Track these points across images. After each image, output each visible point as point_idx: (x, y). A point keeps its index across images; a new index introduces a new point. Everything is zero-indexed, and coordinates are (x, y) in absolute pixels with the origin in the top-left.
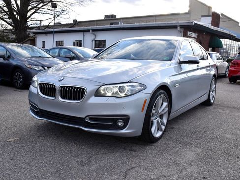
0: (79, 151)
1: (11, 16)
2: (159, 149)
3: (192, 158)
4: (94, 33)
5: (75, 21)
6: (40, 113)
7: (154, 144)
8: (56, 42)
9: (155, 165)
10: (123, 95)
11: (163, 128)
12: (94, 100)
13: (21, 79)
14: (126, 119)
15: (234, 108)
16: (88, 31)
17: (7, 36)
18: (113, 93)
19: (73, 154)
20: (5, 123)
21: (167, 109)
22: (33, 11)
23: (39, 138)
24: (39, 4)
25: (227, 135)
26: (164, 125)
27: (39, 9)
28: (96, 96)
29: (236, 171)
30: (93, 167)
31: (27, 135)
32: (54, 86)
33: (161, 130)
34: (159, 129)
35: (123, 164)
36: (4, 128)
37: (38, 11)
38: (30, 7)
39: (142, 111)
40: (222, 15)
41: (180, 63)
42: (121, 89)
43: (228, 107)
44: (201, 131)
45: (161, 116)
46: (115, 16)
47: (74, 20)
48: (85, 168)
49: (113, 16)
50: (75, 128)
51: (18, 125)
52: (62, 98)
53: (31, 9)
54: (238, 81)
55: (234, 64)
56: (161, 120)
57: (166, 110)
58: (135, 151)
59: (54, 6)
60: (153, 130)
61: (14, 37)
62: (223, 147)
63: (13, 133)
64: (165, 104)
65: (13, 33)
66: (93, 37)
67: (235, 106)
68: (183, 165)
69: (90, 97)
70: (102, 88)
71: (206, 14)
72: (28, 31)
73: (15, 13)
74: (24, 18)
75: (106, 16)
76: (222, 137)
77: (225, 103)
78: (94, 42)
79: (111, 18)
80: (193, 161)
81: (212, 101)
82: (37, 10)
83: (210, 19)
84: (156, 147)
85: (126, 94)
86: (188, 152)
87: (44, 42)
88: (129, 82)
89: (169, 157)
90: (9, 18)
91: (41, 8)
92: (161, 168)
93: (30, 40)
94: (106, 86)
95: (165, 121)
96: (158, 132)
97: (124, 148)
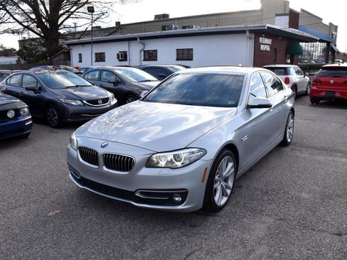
0: (130, 228)
1: (40, 24)
2: (223, 222)
3: (262, 234)
4: (142, 41)
5: (118, 23)
6: (82, 181)
7: (218, 214)
8: (96, 54)
9: (219, 247)
10: (179, 164)
11: (229, 191)
12: (145, 172)
13: (55, 116)
14: (184, 194)
15: (315, 148)
16: (135, 39)
17: (35, 48)
18: (168, 162)
19: (124, 234)
20: (42, 187)
21: (233, 169)
22: (65, 16)
23: (83, 210)
24: (72, 7)
25: (304, 195)
26: (229, 189)
27: (72, 13)
28: (147, 167)
29: (310, 250)
30: (148, 253)
31: (69, 206)
32: (97, 153)
33: (226, 195)
34: (224, 194)
35: (182, 246)
36: (42, 195)
37: (72, 16)
38: (61, 12)
39: (203, 181)
40: (302, 10)
41: (249, 107)
42: (177, 158)
43: (308, 147)
44: (273, 190)
45: (226, 180)
46: (167, 16)
47: (116, 23)
48: (139, 255)
49: (165, 16)
50: (125, 202)
51: (57, 189)
52: (107, 167)
53: (64, 14)
54: (321, 102)
55: (316, 82)
56: (225, 183)
57: (232, 172)
58: (196, 226)
59: (91, 10)
60: (216, 198)
61: (44, 49)
62: (297, 214)
63: (53, 203)
64: (230, 165)
65: (43, 45)
66: (141, 47)
67: (316, 146)
68: (251, 245)
69: (140, 168)
70: (154, 156)
71: (282, 12)
72: (61, 41)
73: (44, 20)
74: (55, 26)
75: (156, 16)
76: (298, 199)
77: (305, 141)
78: (142, 53)
79: (162, 19)
80: (263, 238)
81: (289, 140)
82: (70, 15)
83: (287, 18)
84: (221, 219)
85: (183, 163)
86: (258, 224)
87: (80, 55)
88: (185, 148)
89: (236, 233)
90: (37, 27)
91: (74, 11)
92: (226, 251)
93: (63, 52)
94: (158, 155)
95: (230, 184)
96: (222, 198)
97: (183, 222)
